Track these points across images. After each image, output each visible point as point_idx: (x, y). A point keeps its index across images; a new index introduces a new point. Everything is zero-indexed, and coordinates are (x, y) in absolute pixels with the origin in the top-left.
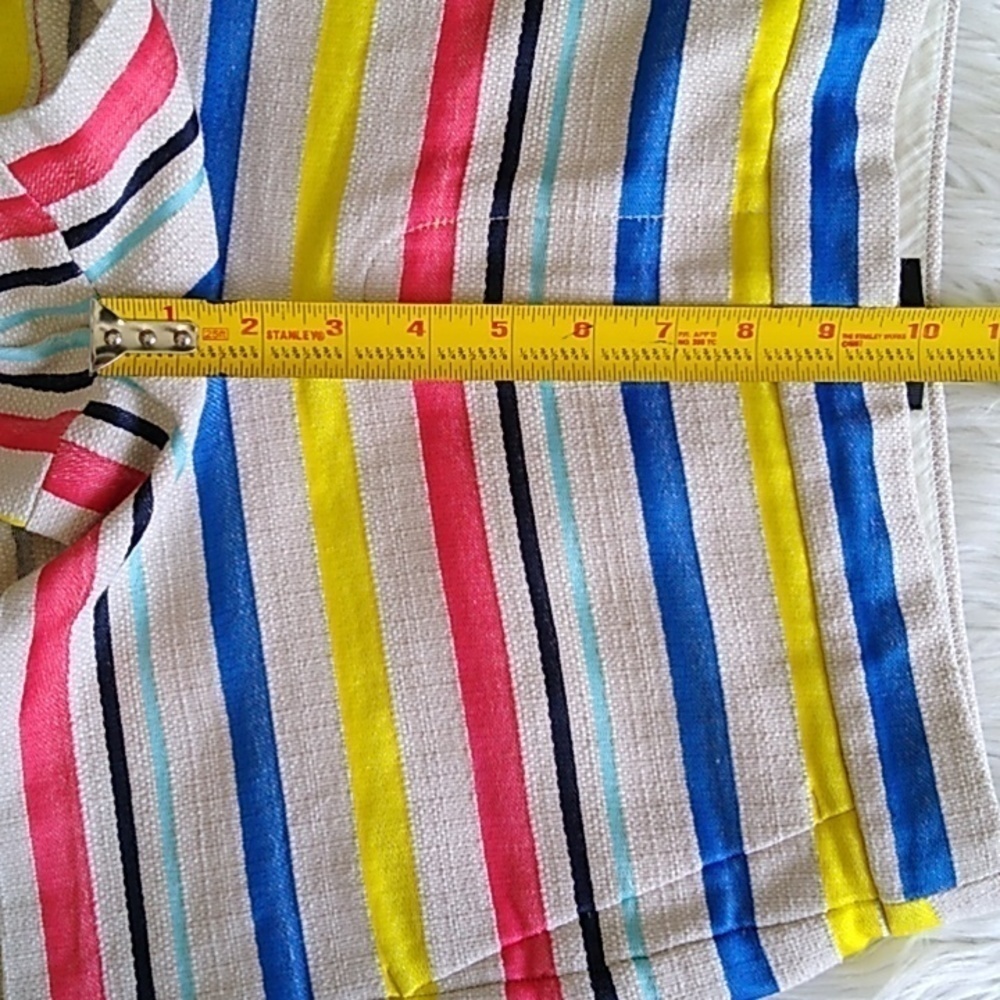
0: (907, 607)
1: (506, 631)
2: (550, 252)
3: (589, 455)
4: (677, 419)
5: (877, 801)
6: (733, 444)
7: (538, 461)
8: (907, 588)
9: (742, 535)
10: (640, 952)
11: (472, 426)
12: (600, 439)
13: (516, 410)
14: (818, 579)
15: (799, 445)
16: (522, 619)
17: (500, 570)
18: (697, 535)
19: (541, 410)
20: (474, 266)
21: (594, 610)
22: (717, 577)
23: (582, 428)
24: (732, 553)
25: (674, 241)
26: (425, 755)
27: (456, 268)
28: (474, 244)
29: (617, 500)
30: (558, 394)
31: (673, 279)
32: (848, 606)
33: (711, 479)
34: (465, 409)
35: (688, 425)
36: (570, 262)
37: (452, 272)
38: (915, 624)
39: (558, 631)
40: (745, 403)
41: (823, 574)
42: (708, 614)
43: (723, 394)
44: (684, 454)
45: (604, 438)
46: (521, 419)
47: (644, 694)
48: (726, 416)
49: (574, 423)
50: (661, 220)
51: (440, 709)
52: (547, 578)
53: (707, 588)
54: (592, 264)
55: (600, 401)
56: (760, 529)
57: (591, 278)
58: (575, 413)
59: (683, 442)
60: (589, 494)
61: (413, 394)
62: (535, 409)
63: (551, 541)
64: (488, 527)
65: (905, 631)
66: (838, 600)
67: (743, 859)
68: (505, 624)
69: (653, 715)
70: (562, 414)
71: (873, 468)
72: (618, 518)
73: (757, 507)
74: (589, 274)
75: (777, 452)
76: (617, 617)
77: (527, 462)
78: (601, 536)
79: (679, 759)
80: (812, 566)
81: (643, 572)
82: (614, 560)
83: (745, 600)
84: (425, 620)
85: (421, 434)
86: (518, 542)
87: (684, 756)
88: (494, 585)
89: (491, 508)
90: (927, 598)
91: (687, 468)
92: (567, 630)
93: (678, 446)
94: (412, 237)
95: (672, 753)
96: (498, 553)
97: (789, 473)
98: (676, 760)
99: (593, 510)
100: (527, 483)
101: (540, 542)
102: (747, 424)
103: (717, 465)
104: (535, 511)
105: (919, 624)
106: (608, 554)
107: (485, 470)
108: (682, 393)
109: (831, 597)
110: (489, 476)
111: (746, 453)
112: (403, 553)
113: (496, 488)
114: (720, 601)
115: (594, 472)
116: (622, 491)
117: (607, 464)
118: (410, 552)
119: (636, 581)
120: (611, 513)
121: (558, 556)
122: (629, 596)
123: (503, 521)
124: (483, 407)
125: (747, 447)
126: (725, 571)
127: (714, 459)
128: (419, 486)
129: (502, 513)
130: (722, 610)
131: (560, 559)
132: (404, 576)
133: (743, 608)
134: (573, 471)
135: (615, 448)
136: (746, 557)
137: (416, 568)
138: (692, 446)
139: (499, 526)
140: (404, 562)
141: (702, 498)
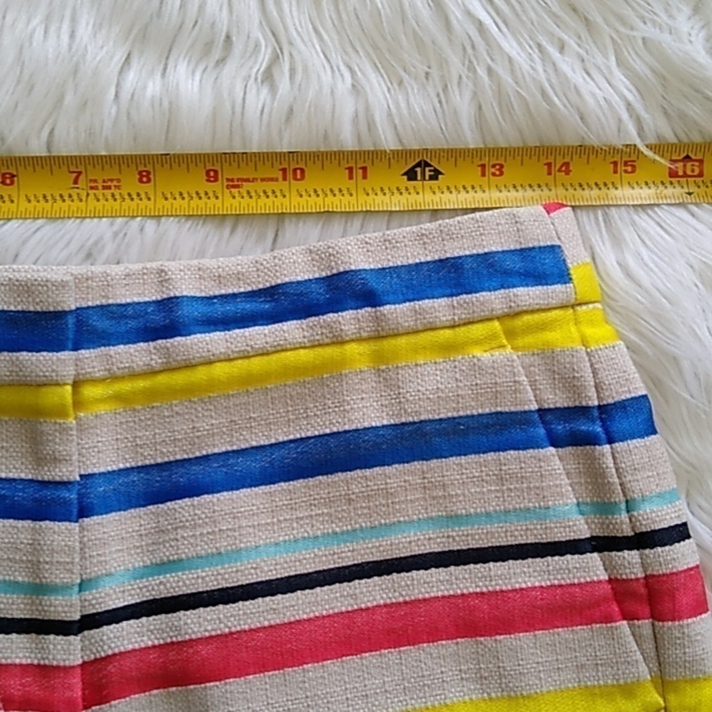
0: (332, 268)
1: (356, 607)
2: (20, 579)
3: (201, 534)
4: (172, 459)
5: (494, 299)
6: (193, 411)
7: (207, 579)
8: (316, 269)
9: (272, 403)
10: (623, 506)
11: (174, 639)
12: (188, 524)
13: (162, 599)
14: (309, 341)
15: (196, 354)
16: (345, 593)
17: (304, 613)
18: (273, 441)
19: (161, 577)
20: (34, 645)
21: (338, 529)
22: (308, 424)
23: (177, 540)
24: (288, 411)
25: (14, 468)
26: (462, 679)
27: (36, 662)
28: (14, 646)
29: (242, 509)
30: (149, 562)
31: (46, 468)
32: (331, 317)
33: (224, 429)
34: (160, 646)
35: (177, 449)
36: (29, 561)
37: (39, 666)
38: (346, 263)
39: (356, 562)
40: (157, 402)
41: (304, 337)
42: (338, 433)
43: (149, 419)
44: (204, 453)
45: (187, 521)
46: (169, 595)
47: (408, 487)
48: (168, 417)
49: (173, 547)
51: (423, 666)
52: (311, 571)
53: (317, 433)
54: (31, 542)
55: (154, 525)
56: (267, 388)
57: (42, 542)
58: (164, 547)
59: (193, 453)
60: (237, 534)
61: (147, 693)
62: (161, 583)
63: (278, 567)
64: (266, 624)
65: (352, 271)
66: (325, 325)
67: (542, 412)
68: (350, 609)
69: (426, 481)
70: (165, 559)
71: (215, 297)
72: (258, 509)
73: (247, 391)
74: (39, 544)
75: (201, 374)
76: (343, 510)
77: (208, 589)
78: (273, 523)
79: (463, 459)
80: (298, 346)
81: (305, 487)
82: (294, 512)
83: (327, 401)
84: (347, 679)
85: (182, 686)
86: (279, 596)
87: (460, 455)
88: (317, 618)
89: (249, 621)
90: (325, 253)
91: (216, 450)
92: (355, 553)
93: (196, 458)
95: (457, 465)
97: (218, 364)
98: (463, 461)
99: (251, 530)
100: (227, 588)
101: (279, 576)
102: (176, 399)
103: (212, 425)
104: (252, 581)
105: (347, 259)
106: (288, 517)
107: (215, 626)
108: (149, 455)
109: (324, 331)
110: (220, 623)
111: (202, 400)
112: (288, 700)
113: (231, 616)
114: (327, 423)
115: (217, 529)
116: (235, 505)
117: (210, 518)
118: (287, 694)
119: (312, 493)
120: (253, 515)
121: (291, 561)
122: (325, 499)
123: (261, 609)
124: (158, 630)
125: (196, 399)
126: (303, 417)
127: (207, 427)
128: (228, 687)
129: (254, 611)
130: (334, 421)
131: (293, 559)
132: (309, 700)
133: (333, 403)
134: (216, 548)
135: (197, 512)
136: (291, 400)
137: (301, 689)
138: (196, 446)
139: (265, 614)
140: (296, 699)
141: (242, 437)
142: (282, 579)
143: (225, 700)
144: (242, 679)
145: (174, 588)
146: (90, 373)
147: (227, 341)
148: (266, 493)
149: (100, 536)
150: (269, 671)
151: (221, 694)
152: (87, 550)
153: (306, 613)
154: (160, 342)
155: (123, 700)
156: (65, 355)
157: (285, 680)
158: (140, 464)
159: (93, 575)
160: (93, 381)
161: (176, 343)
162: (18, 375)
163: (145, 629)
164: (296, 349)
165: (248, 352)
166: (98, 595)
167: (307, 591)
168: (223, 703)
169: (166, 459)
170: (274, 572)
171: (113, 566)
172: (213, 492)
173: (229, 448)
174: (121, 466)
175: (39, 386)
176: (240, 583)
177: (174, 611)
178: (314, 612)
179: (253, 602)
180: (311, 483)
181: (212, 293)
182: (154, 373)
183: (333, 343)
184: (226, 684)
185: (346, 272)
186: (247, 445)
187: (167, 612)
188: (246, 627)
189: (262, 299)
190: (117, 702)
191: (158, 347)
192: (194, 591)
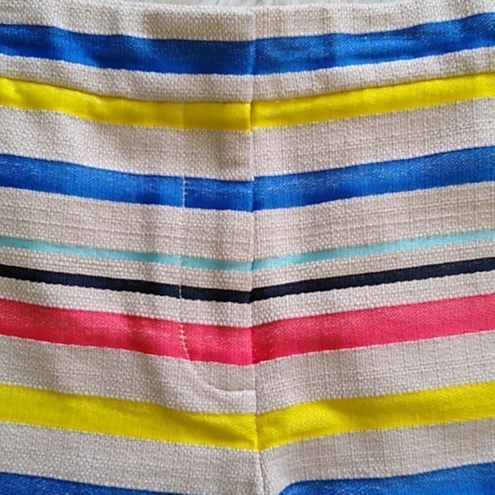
0: (467, 12)
1: (476, 294)
2: (205, 256)
3: (352, 229)
4: (326, 168)
6: (346, 129)
7: (356, 265)
8: (452, 12)
9: (411, 125)
11: (329, 312)
12: (340, 220)
13: (317, 280)
14: (445, 73)
16: (468, 282)
17: (435, 296)
18: (411, 156)
19: (317, 262)
20: (214, 310)
21: (464, 230)
22: (441, 143)
23: (331, 233)
24: (424, 132)
25: (201, 169)
27: (216, 324)
28: (198, 310)
29: (386, 210)
30: (306, 250)
31: (228, 171)
32: (465, 53)
33: (371, 145)
34: (316, 317)
35: (331, 160)
36: (213, 242)
37: (218, 327)
38: (480, 7)
39: (478, 257)
40: (316, 120)
41: (441, 70)
42: (469, 150)
44: (353, 164)
45: (339, 218)
46: (325, 277)
48: (325, 133)
49: (327, 239)
50: (186, 179)
53: (449, 150)
54: (215, 226)
55: (311, 221)
56: (407, 112)
57: (225, 226)
58: (319, 238)
60: (381, 230)
61: (305, 354)
62: (317, 267)
63: (414, 258)
64: (405, 302)
65: (485, 14)
68: (471, 295)
70: (321, 248)
71: (366, 35)
72: (398, 210)
73: (391, 114)
74: (222, 228)
75: (353, 98)
76: (469, 215)
77: (357, 273)
78: (410, 223)
80: (435, 77)
81: (438, 194)
83: (458, 124)
84: (468, 351)
86: (415, 281)
88: (445, 301)
89: (391, 299)
91: (363, 162)
92: (477, 250)
93: (346, 168)
94: (193, 355)
96: (423, 296)
97: (368, 90)
99: (392, 227)
100: (372, 273)
102: (332, 119)
104: (393, 268)
106: (422, 218)
107: (363, 302)
108: (307, 164)
109: (459, 64)
110: (367, 300)
111: (353, 120)
112: (421, 365)
113: (375, 295)
114: (459, 141)
115: (365, 226)
116: (379, 207)
117: (359, 216)
118: (420, 360)
119: (443, 199)
120: (394, 215)
121: (425, 254)
122: (454, 204)
123: (400, 291)
124: (315, 304)
125: (348, 119)
126: (437, 137)
127: (357, 143)
128: (373, 351)
129: (395, 292)
130: (465, 140)
131: (426, 252)
132: (438, 365)
133: (463, 125)
134: (364, 240)
135: (347, 210)
136: (427, 123)
137: (432, 356)
138: (347, 158)
139: (404, 295)
140: (427, 365)
141: (385, 152)
142: (417, 268)
143: (371, 362)
144: (385, 345)
145: (329, 272)
146: (263, 95)
147: (376, 72)
148: (405, 198)
149: (269, 226)
150: (406, 341)
151: (367, 357)
152: (258, 236)
153: (437, 296)
154: (321, 70)
155: (286, 358)
156: (248, 78)
157: (419, 349)
158: (300, 171)
159: (263, 256)
160: (265, 101)
161: (335, 72)
162: (209, 93)
163: (303, 303)
164: (433, 79)
165: (393, 81)
166: (266, 273)
167: (438, 279)
168: (370, 364)
169: (322, 168)
170: (411, 262)
171: (278, 251)
172: (361, 195)
173: (374, 161)
174: (285, 172)
175: (225, 103)
176: (382, 270)
177: (329, 289)
178: (442, 295)
179: (393, 284)
180: (443, 191)
181: (363, 31)
182: (312, 96)
183: (466, 76)
184: (371, 349)
185: (480, 15)
186: (389, 159)
187: (322, 290)
188: (389, 305)
189: (405, 37)
190: (281, 358)
191: (319, 75)
192: (345, 274)
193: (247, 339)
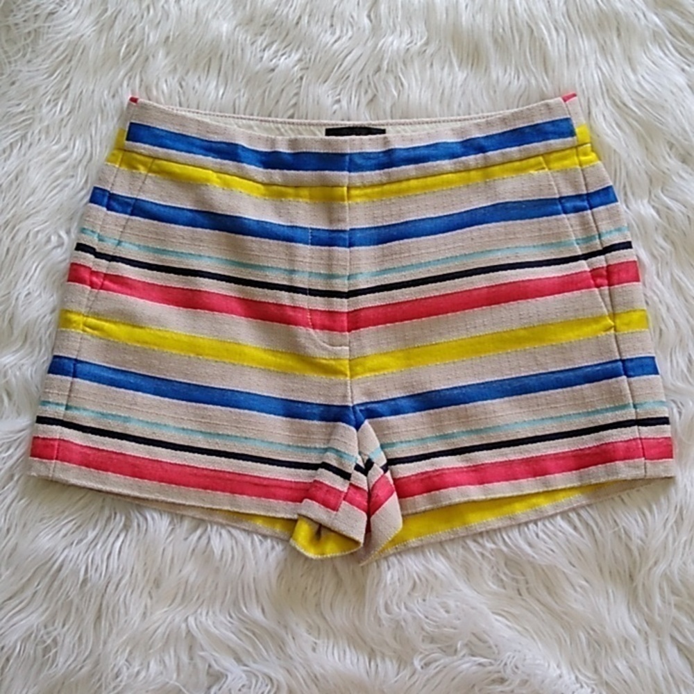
2: (322, 272)
3: (404, 257)
4: (390, 223)
5: (539, 146)
6: (400, 202)
9: (436, 199)
10: (597, 237)
11: (391, 302)
13: (385, 285)
14: (454, 170)
15: (402, 176)
16: (469, 282)
18: (437, 215)
19: (386, 275)
20: (326, 302)
21: (467, 253)
22: (453, 208)
23: (393, 259)
24: (444, 202)
25: (319, 224)
27: (327, 310)
28: (318, 302)
29: (422, 246)
30: (379, 269)
31: (335, 224)
32: (464, 158)
33: (414, 210)
34: (384, 305)
35: (393, 219)
36: (327, 264)
37: (329, 311)
40: (384, 197)
41: (451, 168)
43: (380, 206)
44: (405, 220)
45: (397, 251)
47: (499, 233)
48: (389, 204)
49: (391, 263)
50: (311, 229)
51: (502, 313)
52: (453, 272)
54: (328, 256)
55: (381, 254)
56: (434, 192)
57: (333, 256)
58: (387, 263)
59: (400, 221)
60: (420, 256)
61: (377, 326)
62: (385, 278)
63: (438, 270)
64: (432, 295)
66: (461, 162)
67: (561, 198)
68: (470, 289)
69: (507, 231)
70: (387, 267)
71: (411, 148)
72: (430, 245)
73: (425, 193)
75: (404, 185)
76: (469, 244)
78: (437, 252)
80: (448, 172)
81: (451, 236)
82: (446, 246)
83: (462, 198)
84: (467, 320)
85: (393, 323)
86: (439, 283)
89: (425, 294)
91: (410, 219)
92: (474, 264)
93: (401, 223)
94: (314, 327)
95: (520, 224)
97: (413, 180)
98: (523, 222)
99: (427, 255)
102: (393, 196)
103: (409, 208)
106: (443, 248)
107: (410, 296)
108: (380, 221)
109: (461, 165)
110: (412, 295)
111: (404, 197)
112: (440, 329)
113: (417, 292)
114: (462, 207)
115: (411, 255)
116: (419, 244)
117: (408, 249)
118: (440, 326)
120: (427, 248)
122: (460, 239)
123: (430, 289)
124: (383, 298)
125: (402, 196)
126: (451, 205)
127: (407, 209)
129: (427, 290)
130: (466, 206)
134: (411, 262)
135: (401, 247)
136: (445, 197)
137: (446, 324)
138: (401, 217)
141: (422, 213)
143: (412, 329)
144: (420, 319)
145: (391, 280)
146: (355, 184)
147: (416, 169)
149: (358, 256)
152: (352, 261)
153: (450, 290)
154: (386, 170)
155: (366, 329)
156: (346, 173)
158: (376, 225)
159: (354, 272)
160: (356, 187)
161: (393, 170)
162: (324, 182)
163: (377, 298)
165: (426, 175)
166: (356, 282)
167: (451, 281)
169: (388, 224)
171: (363, 270)
172: (409, 238)
173: (417, 218)
174: (367, 226)
175: (333, 187)
177: (390, 290)
178: (454, 290)
179: (427, 286)
180: (454, 234)
182: (382, 184)
183: (465, 171)
184: (413, 322)
186: (425, 217)
187: (387, 291)
188: (424, 297)
190: (363, 329)
193: (345, 318)
